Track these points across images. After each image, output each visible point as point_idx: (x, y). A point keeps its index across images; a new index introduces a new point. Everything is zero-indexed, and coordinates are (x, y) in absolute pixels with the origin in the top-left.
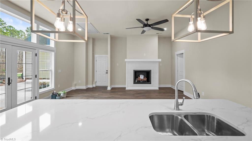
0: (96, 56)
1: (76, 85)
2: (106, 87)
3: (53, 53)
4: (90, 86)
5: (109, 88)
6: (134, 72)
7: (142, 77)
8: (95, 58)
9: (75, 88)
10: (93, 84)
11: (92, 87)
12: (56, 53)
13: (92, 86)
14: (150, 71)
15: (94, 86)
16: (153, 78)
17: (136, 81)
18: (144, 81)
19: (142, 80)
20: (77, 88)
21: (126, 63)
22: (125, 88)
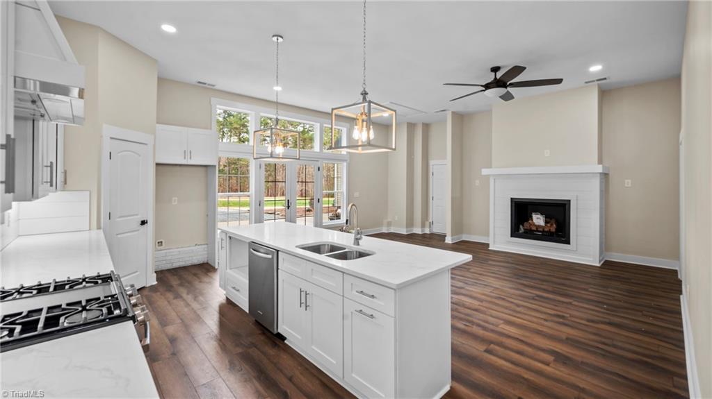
0: (432, 163)
1: (389, 224)
2: (444, 236)
3: (345, 164)
4: (418, 231)
5: (449, 240)
6: (514, 204)
7: (538, 220)
8: (431, 167)
9: (388, 230)
10: (423, 226)
11: (420, 233)
12: (349, 164)
13: (422, 231)
14: (565, 204)
15: (427, 231)
16: (577, 227)
17: (522, 230)
18: (547, 232)
19: (541, 229)
20: (392, 231)
21: (491, 178)
22: (488, 245)
